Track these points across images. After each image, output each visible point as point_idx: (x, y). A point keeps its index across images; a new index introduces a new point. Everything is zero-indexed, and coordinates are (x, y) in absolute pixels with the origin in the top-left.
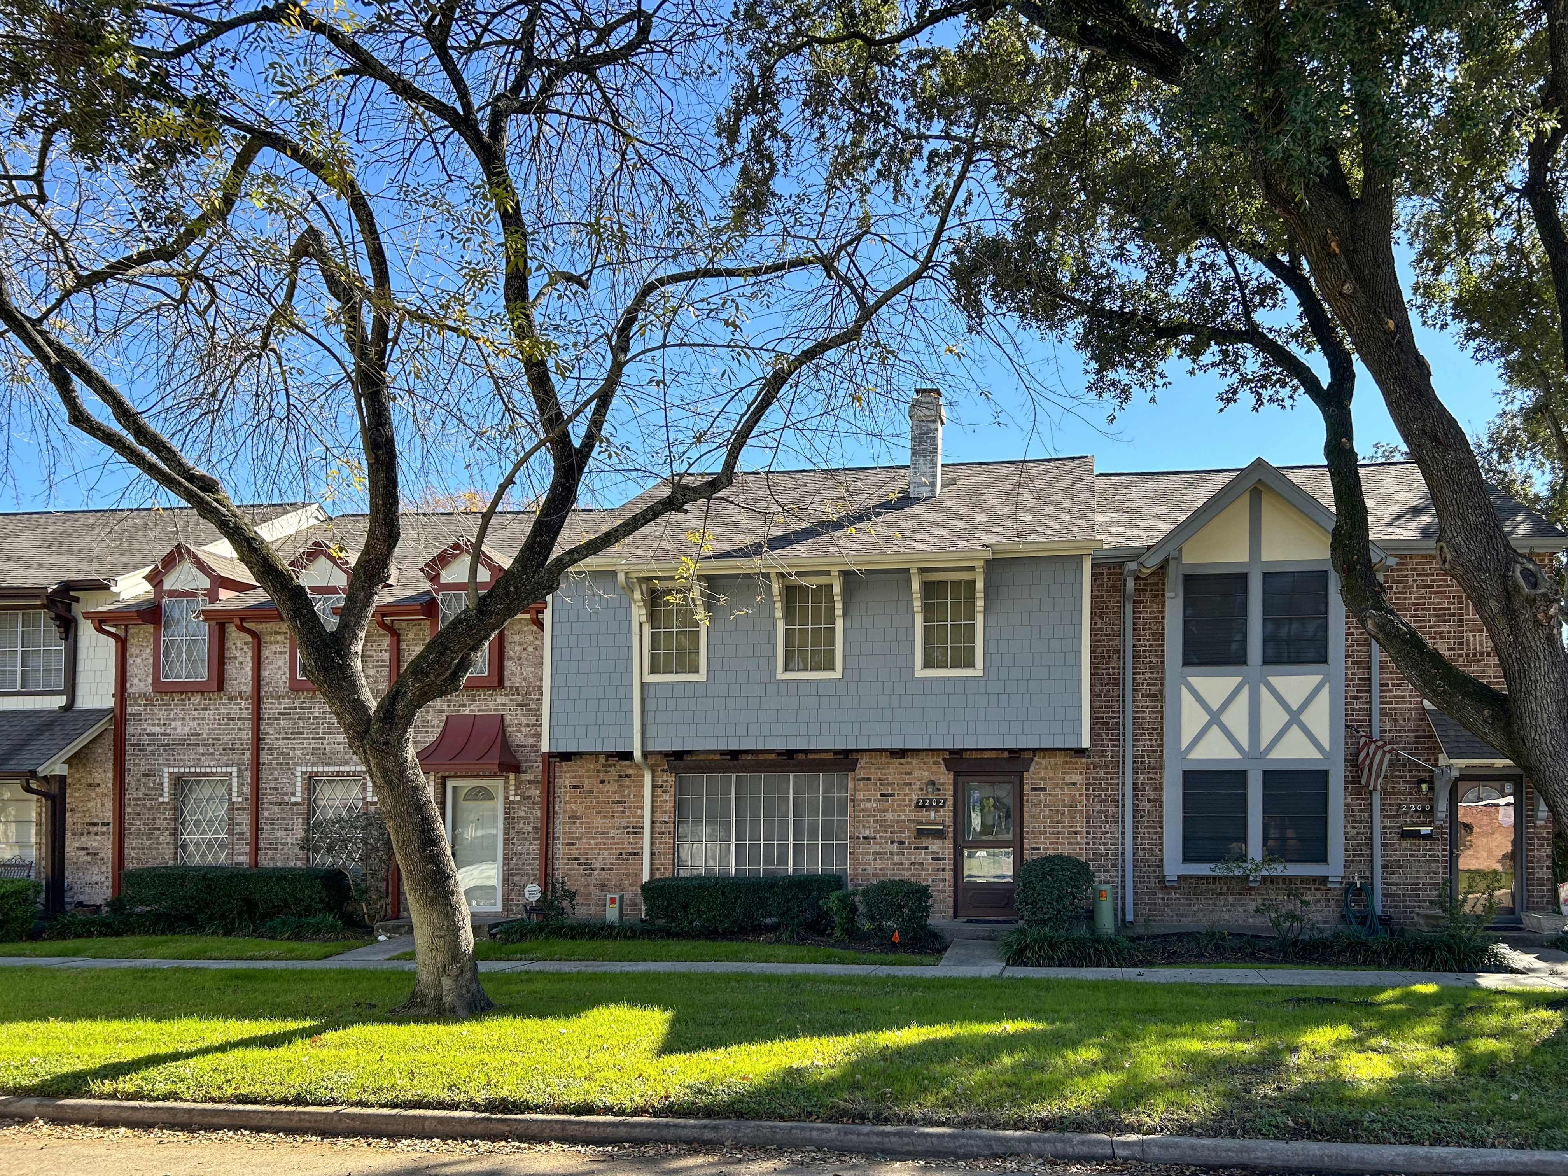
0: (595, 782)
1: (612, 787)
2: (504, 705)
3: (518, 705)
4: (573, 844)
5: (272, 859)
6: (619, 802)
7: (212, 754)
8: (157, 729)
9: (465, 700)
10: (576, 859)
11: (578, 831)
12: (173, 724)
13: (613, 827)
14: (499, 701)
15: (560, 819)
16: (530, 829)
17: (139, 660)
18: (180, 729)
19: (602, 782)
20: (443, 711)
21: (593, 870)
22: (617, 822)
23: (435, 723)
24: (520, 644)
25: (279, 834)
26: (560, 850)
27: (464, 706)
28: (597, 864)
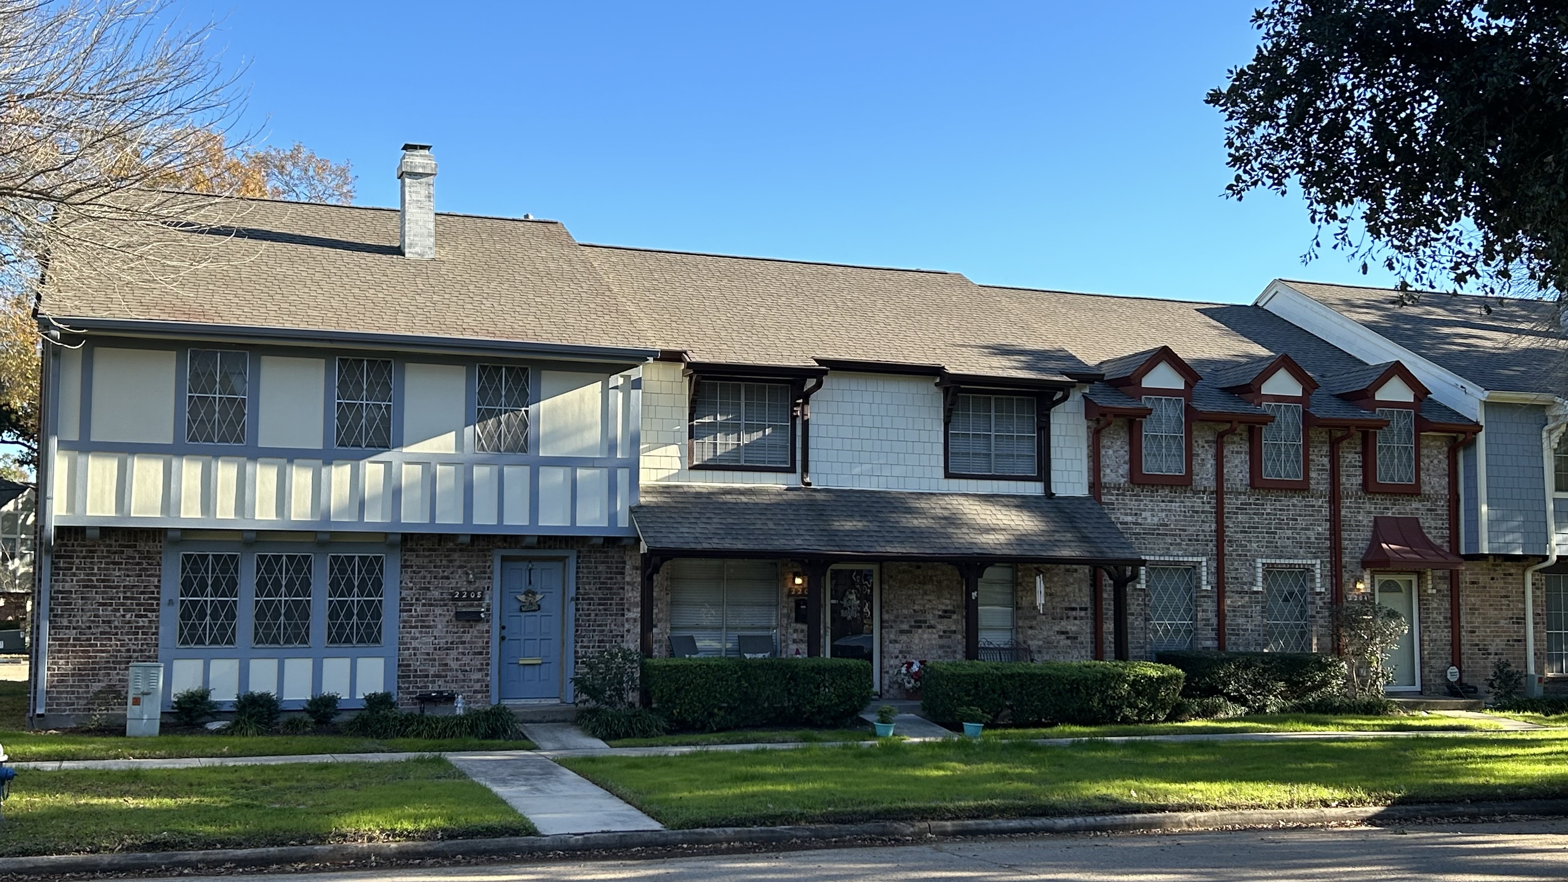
0: (1487, 579)
1: (1499, 584)
2: (1417, 509)
3: (1428, 510)
4: (1474, 632)
5: (1235, 644)
6: (1506, 597)
7: (1180, 544)
8: (1129, 519)
9: (1388, 504)
10: (1477, 645)
11: (1477, 621)
12: (1144, 514)
13: (1502, 618)
14: (1414, 506)
15: (1464, 610)
16: (1441, 619)
17: (1111, 452)
18: (1150, 519)
19: (1493, 579)
20: (1370, 513)
21: (1489, 654)
22: (1505, 613)
23: (1365, 523)
24: (1428, 457)
25: (1241, 621)
26: (1465, 637)
27: (1387, 509)
28: (1492, 649)
